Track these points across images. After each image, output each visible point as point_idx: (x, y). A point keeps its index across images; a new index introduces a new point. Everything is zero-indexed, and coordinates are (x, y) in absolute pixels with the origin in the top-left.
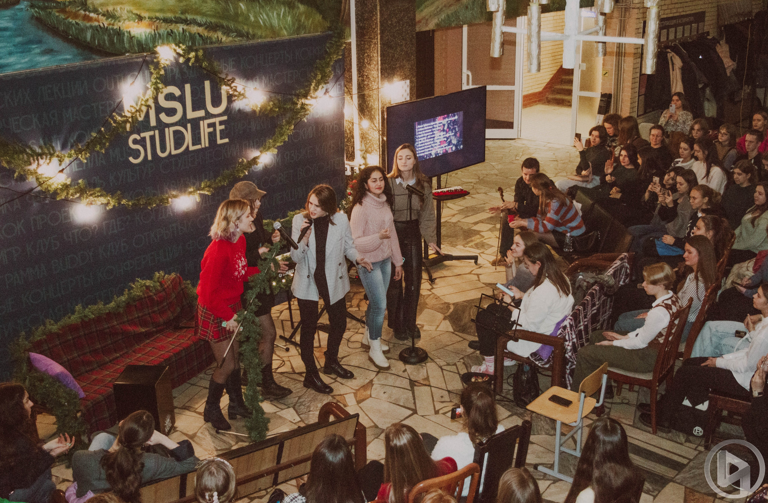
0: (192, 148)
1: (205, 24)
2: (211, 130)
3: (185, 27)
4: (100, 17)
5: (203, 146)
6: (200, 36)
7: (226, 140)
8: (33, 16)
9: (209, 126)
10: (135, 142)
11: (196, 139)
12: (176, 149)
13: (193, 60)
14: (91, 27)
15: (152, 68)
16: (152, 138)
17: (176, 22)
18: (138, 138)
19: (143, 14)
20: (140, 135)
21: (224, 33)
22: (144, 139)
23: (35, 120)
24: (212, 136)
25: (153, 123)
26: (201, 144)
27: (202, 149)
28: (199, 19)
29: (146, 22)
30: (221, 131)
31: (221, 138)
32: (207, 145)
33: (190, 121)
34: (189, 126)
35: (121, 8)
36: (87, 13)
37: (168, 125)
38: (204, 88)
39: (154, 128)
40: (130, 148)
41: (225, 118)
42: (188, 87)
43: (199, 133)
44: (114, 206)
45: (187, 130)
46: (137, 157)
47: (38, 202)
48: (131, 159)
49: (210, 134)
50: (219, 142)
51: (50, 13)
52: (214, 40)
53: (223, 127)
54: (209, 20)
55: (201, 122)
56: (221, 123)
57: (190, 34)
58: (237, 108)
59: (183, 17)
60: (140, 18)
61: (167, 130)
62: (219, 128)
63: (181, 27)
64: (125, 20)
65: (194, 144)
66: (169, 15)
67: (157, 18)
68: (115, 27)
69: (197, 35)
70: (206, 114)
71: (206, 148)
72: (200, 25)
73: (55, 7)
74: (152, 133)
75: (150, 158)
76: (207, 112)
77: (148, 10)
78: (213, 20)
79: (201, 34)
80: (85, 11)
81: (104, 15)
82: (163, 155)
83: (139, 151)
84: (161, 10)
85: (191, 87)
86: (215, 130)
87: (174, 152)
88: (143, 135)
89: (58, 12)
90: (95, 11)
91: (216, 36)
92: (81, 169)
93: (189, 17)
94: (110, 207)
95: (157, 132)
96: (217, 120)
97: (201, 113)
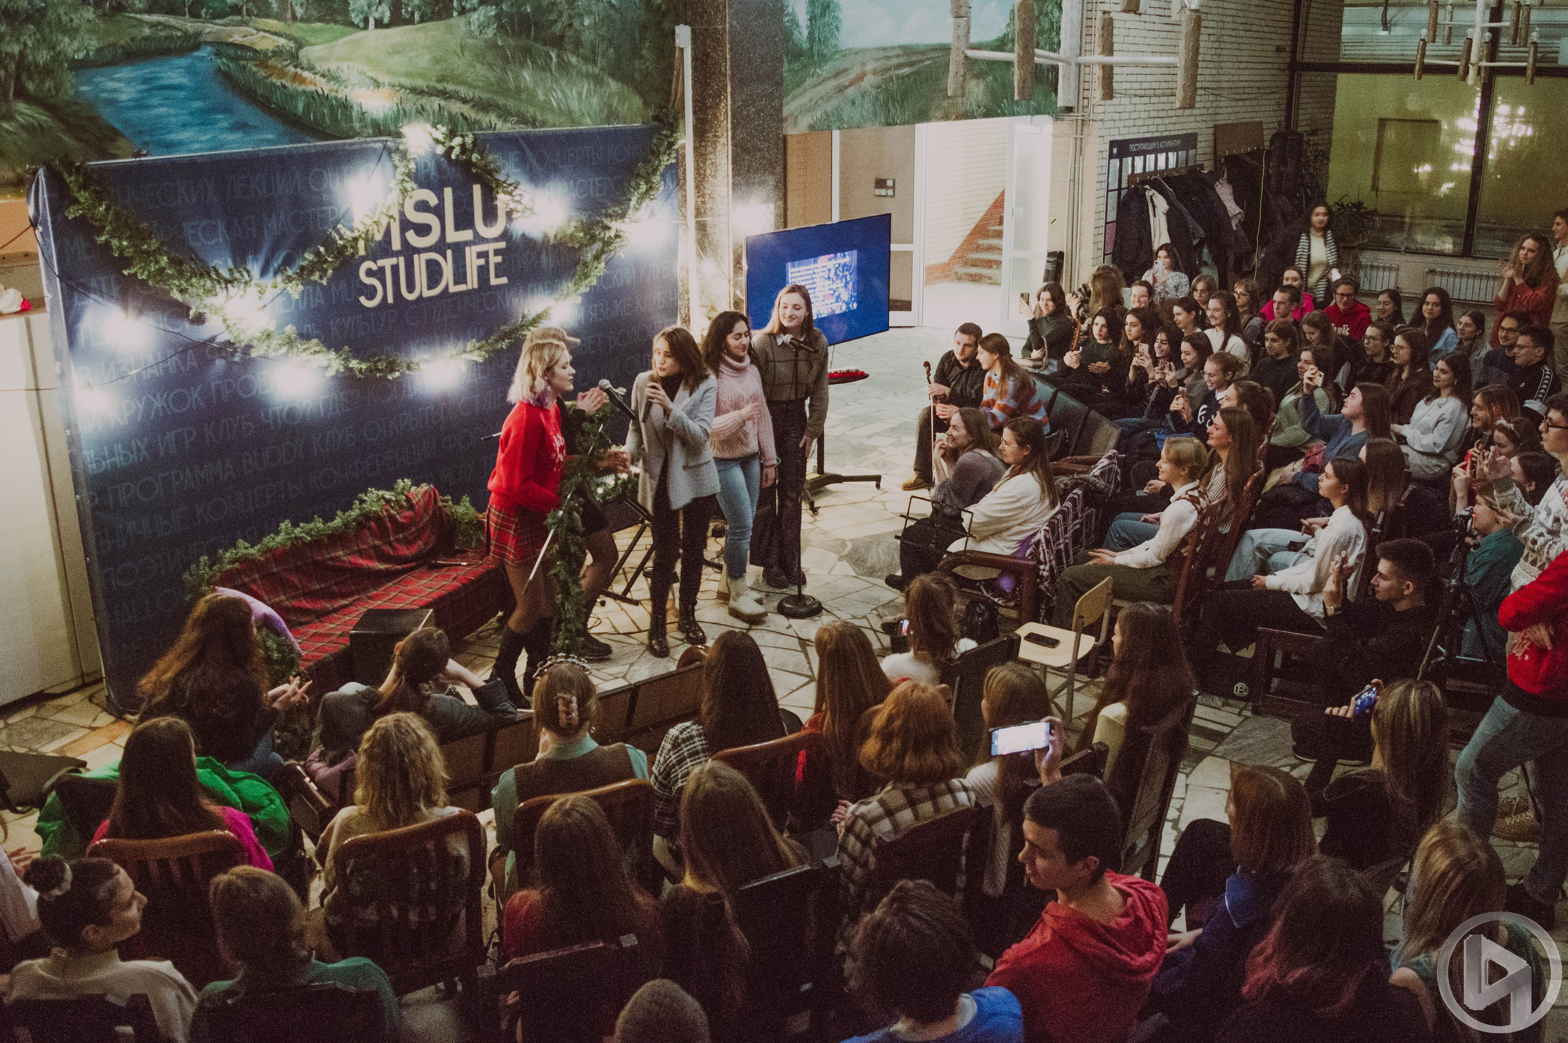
0: (453, 289)
1: (472, 100)
2: (482, 262)
3: (443, 103)
4: (318, 78)
5: (470, 287)
6: (465, 118)
7: (504, 280)
8: (219, 69)
9: (480, 255)
10: (370, 273)
11: (460, 276)
12: (430, 288)
13: (457, 151)
14: (304, 92)
15: (396, 157)
16: (395, 269)
17: (430, 95)
18: (374, 267)
19: (381, 79)
20: (376, 264)
21: (499, 117)
22: (382, 270)
23: (221, 229)
24: (483, 271)
25: (396, 245)
26: (466, 283)
27: (468, 291)
28: (463, 91)
29: (385, 91)
30: (497, 265)
31: (497, 276)
32: (476, 286)
33: (450, 246)
34: (449, 253)
35: (348, 67)
36: (299, 71)
37: (419, 251)
38: (472, 195)
39: (397, 254)
40: (361, 283)
41: (502, 245)
42: (448, 192)
43: (464, 266)
44: (338, 371)
45: (445, 257)
46: (371, 295)
47: (223, 358)
48: (363, 300)
49: (480, 268)
50: (494, 281)
51: (244, 67)
52: (485, 125)
53: (499, 259)
54: (478, 93)
55: (467, 249)
56: (497, 252)
57: (450, 114)
58: (520, 233)
59: (440, 87)
60: (378, 84)
61: (416, 257)
62: (494, 260)
63: (436, 102)
64: (354, 85)
65: (456, 283)
66: (420, 83)
67: (402, 86)
68: (340, 96)
69: (461, 119)
70: (474, 237)
71: (473, 289)
72: (464, 101)
73: (251, 59)
74: (393, 261)
75: (390, 300)
76: (476, 234)
77: (389, 72)
78: (485, 96)
79: (466, 114)
80: (295, 67)
81: (323, 76)
82: (411, 297)
83: (374, 289)
84: (408, 75)
85: (453, 192)
86: (487, 262)
87: (427, 294)
88: (381, 263)
89: (256, 65)
90: (311, 68)
91: (487, 119)
92: (288, 310)
93: (450, 87)
94: (332, 372)
95: (402, 259)
96: (490, 247)
97: (467, 235)
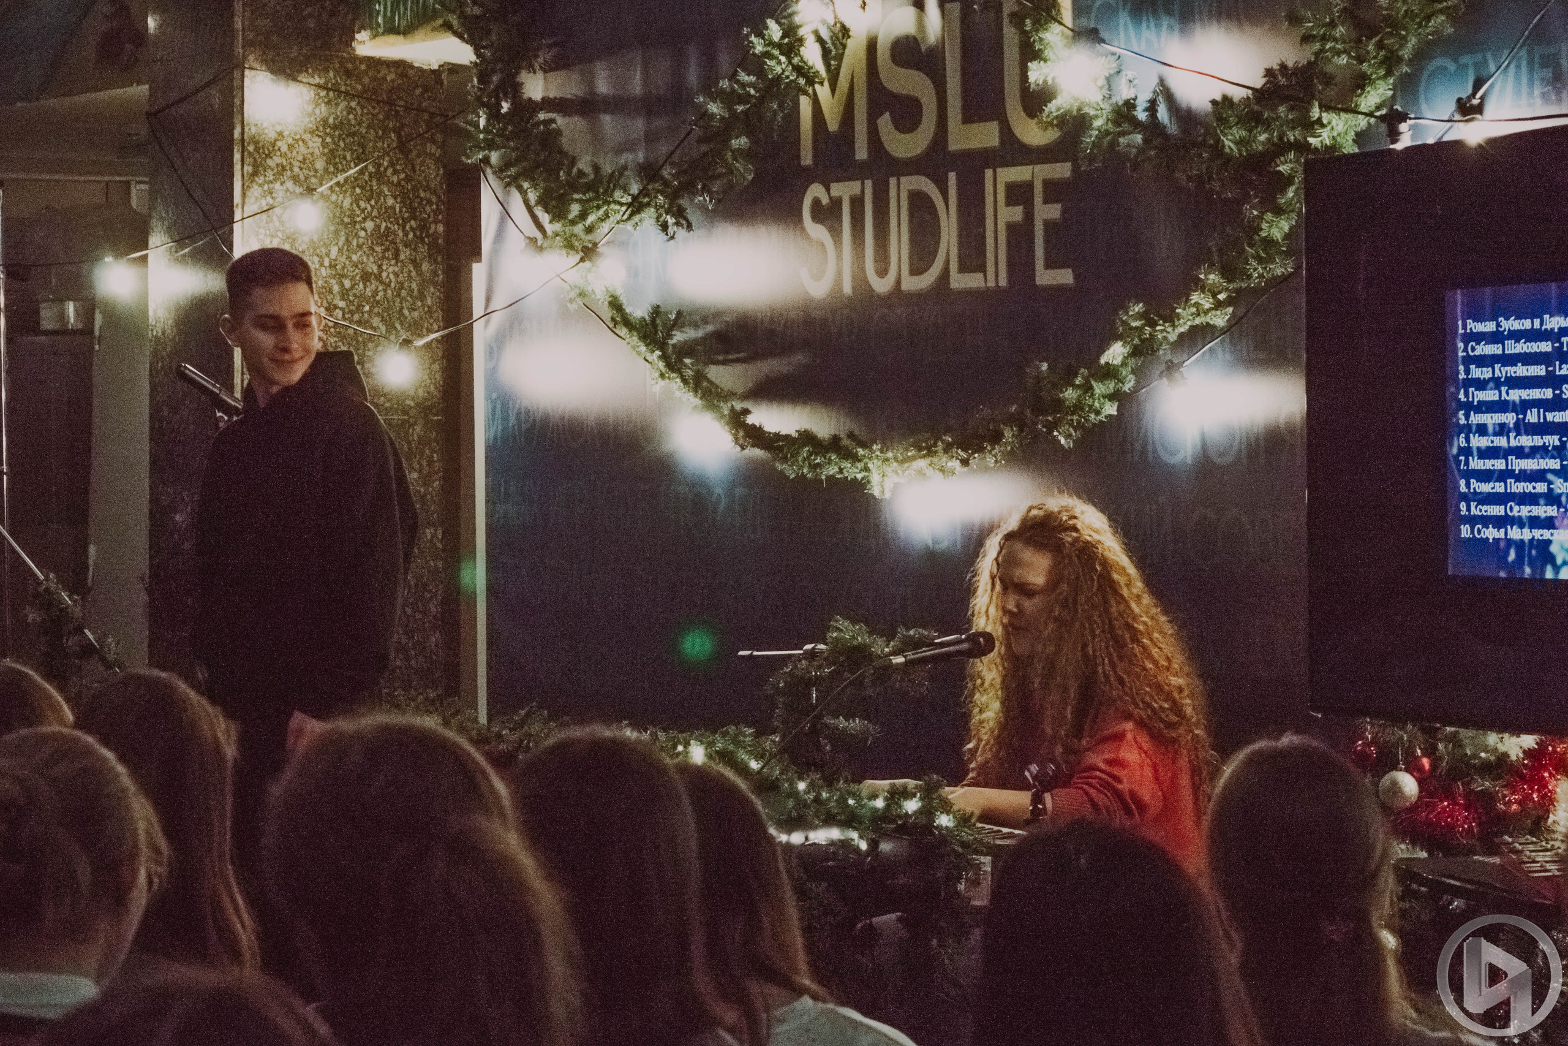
0: (960, 281)
2: (1016, 213)
5: (991, 284)
7: (1065, 277)
10: (815, 211)
11: (973, 249)
12: (917, 270)
16: (859, 208)
18: (823, 199)
20: (828, 190)
22: (838, 205)
24: (1020, 245)
25: (860, 144)
27: (987, 295)
30: (1048, 225)
31: (1049, 265)
32: (1003, 282)
33: (956, 161)
34: (953, 179)
37: (900, 168)
38: (999, 25)
39: (861, 169)
40: (804, 235)
41: (1062, 170)
42: (953, 15)
43: (981, 221)
45: (945, 196)
46: (817, 270)
48: (804, 276)
49: (1011, 227)
50: (1045, 277)
53: (1054, 211)
55: (987, 174)
56: (1049, 192)
61: (893, 182)
62: (1047, 212)
65: (963, 268)
70: (1002, 142)
71: (999, 291)
74: (854, 187)
75: (848, 287)
76: (1007, 132)
82: (881, 286)
83: (825, 252)
85: (963, 16)
86: (1029, 216)
87: (908, 286)
88: (834, 188)
95: (869, 184)
96: (1040, 174)
97: (986, 136)
